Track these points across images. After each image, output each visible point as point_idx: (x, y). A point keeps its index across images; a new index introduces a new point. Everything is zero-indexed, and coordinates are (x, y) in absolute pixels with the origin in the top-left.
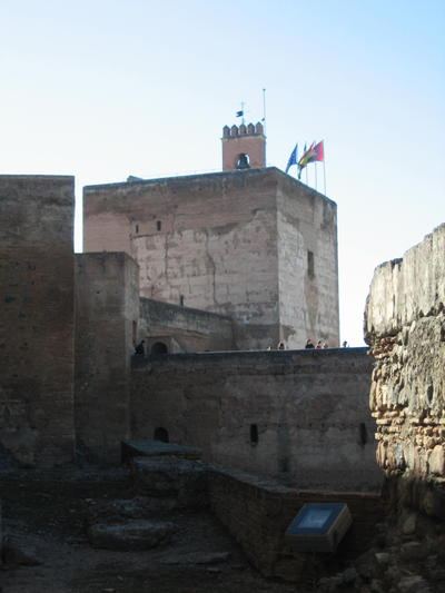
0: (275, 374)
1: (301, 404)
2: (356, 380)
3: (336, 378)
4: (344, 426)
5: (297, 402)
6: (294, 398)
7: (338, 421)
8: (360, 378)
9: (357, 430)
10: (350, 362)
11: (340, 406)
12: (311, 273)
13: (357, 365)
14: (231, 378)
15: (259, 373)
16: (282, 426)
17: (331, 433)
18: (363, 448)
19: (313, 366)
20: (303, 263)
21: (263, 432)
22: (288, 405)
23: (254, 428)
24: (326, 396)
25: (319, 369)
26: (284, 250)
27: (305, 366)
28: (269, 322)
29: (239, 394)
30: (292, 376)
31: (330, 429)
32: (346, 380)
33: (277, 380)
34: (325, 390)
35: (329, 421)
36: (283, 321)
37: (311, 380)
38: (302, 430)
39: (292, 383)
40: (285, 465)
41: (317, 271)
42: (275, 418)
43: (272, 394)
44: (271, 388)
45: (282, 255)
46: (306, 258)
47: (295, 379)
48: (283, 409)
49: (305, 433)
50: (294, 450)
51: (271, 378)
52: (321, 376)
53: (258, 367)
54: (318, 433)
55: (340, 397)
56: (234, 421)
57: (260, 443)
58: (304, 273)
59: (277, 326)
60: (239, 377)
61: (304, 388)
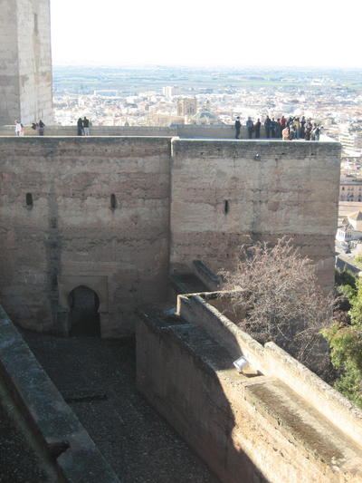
0: (46, 156)
1: (66, 179)
2: (108, 161)
3: (93, 161)
4: (99, 196)
5: (63, 177)
6: (60, 175)
7: (95, 192)
8: (111, 161)
9: (109, 199)
10: (104, 148)
11: (96, 181)
12: (36, 30)
13: (109, 151)
14: (11, 157)
15: (33, 154)
16: (52, 195)
17: (88, 201)
18: (113, 211)
19: (76, 151)
20: (31, 25)
21: (37, 199)
22: (56, 180)
23: (29, 196)
24: (86, 174)
25: (80, 153)
26: (21, 18)
27: (69, 150)
28: (12, 74)
29: (17, 170)
30: (59, 157)
31: (89, 198)
32: (101, 162)
33: (47, 161)
34: (85, 169)
35: (87, 192)
36: (22, 73)
37: (74, 161)
38: (68, 199)
39: (59, 163)
40: (54, 223)
41: (39, 27)
42: (46, 189)
43: (43, 170)
44: (42, 166)
45: (19, 23)
46: (33, 19)
47: (61, 160)
48: (52, 182)
49: (69, 200)
50: (61, 213)
51: (42, 158)
52: (82, 158)
53: (31, 150)
54: (80, 201)
55: (96, 174)
56: (13, 190)
57: (34, 207)
58: (32, 31)
59: (17, 77)
60: (16, 157)
61: (69, 167)
